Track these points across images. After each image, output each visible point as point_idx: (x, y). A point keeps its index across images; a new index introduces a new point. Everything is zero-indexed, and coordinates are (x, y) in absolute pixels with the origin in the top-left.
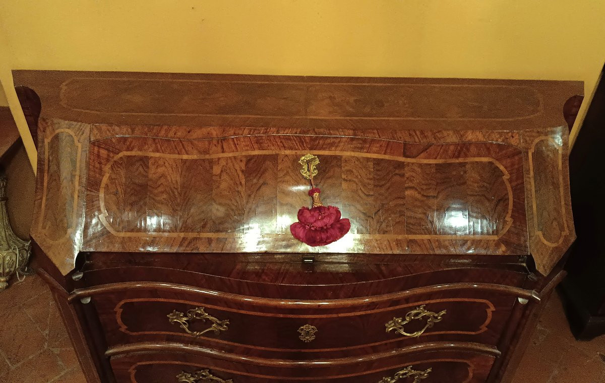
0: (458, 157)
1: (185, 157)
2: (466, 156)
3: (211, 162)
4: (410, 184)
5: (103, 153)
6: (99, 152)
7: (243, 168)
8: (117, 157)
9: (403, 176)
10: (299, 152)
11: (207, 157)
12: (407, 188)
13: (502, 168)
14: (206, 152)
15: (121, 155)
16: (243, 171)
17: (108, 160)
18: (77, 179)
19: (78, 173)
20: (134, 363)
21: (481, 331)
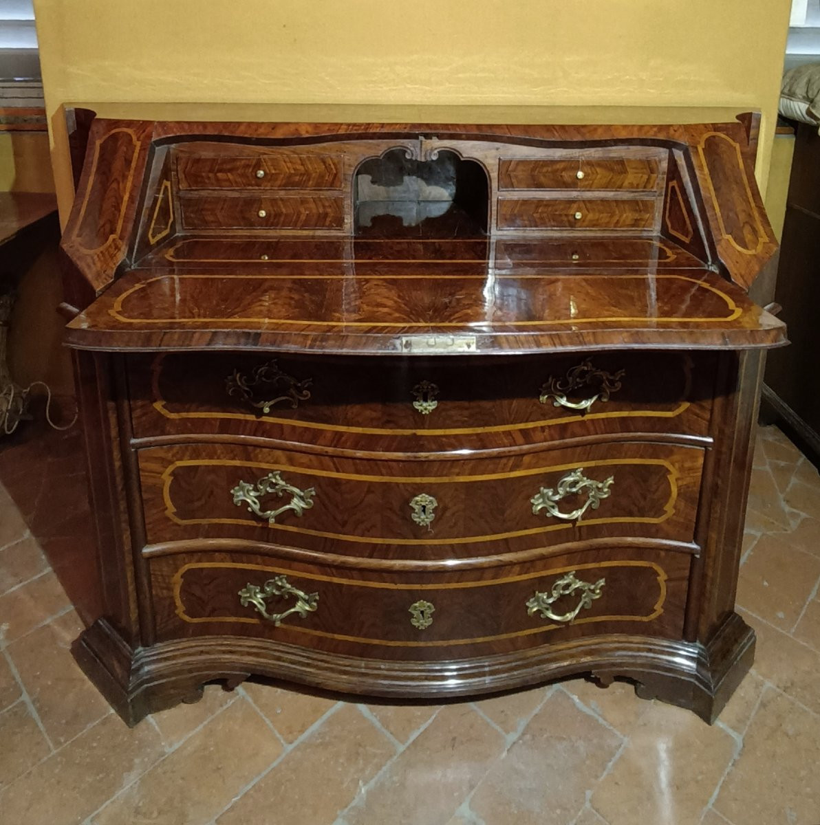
18: (130, 178)
19: (132, 172)
20: (171, 462)
21: (681, 409)
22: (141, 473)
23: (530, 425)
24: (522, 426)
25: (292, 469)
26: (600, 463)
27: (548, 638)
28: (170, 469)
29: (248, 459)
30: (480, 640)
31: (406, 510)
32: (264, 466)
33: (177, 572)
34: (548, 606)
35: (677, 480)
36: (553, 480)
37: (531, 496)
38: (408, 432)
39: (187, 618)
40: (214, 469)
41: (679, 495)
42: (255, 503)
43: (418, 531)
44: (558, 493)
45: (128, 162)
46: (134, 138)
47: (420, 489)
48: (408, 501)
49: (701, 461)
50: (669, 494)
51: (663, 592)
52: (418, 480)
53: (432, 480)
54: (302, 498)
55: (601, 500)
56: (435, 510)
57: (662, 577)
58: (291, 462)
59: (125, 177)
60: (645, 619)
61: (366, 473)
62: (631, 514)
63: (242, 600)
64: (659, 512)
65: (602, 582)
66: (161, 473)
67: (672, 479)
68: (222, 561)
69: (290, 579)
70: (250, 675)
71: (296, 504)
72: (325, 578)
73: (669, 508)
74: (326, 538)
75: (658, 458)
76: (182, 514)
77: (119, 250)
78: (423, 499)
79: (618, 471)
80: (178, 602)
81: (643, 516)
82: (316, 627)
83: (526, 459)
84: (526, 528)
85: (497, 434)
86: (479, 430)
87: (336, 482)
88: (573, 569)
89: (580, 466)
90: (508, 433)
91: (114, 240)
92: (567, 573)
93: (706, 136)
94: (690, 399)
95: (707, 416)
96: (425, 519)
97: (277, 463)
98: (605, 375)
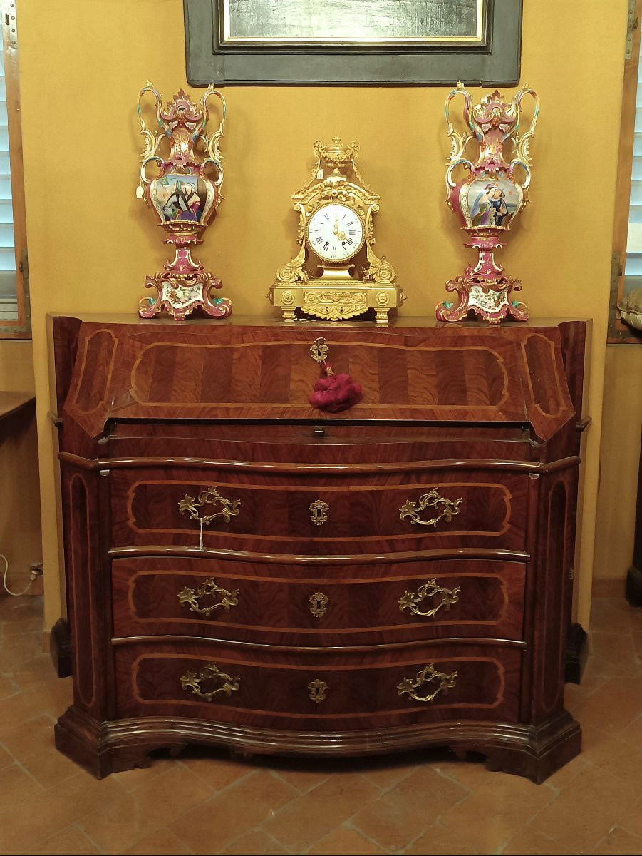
0: (455, 346)
1: (209, 346)
2: (462, 345)
3: (232, 350)
4: (412, 366)
5: (137, 344)
6: (133, 343)
7: (260, 354)
8: (149, 347)
9: (405, 359)
10: (310, 343)
11: (229, 346)
12: (409, 369)
13: (496, 354)
14: (229, 343)
15: (152, 345)
16: (259, 356)
17: (141, 349)
18: (112, 364)
19: (113, 359)
20: (135, 572)
21: (505, 530)
22: (113, 579)
23: (394, 537)
24: (388, 538)
25: (223, 575)
26: (450, 575)
27: (415, 719)
28: (133, 578)
29: (191, 570)
30: (362, 715)
31: (306, 604)
32: (202, 574)
33: (135, 660)
34: (413, 690)
35: (507, 589)
36: (414, 586)
37: (398, 598)
38: (307, 539)
39: (140, 700)
40: (163, 578)
41: (509, 602)
42: (195, 604)
43: (314, 622)
44: (419, 597)
45: (110, 352)
46: (113, 336)
47: (316, 588)
48: (307, 598)
49: (524, 573)
50: (502, 601)
51: (503, 683)
52: (314, 581)
53: (325, 581)
54: (230, 598)
55: (451, 604)
56: (327, 605)
57: (501, 670)
58: (223, 570)
59: (108, 363)
60: (490, 706)
61: (277, 576)
62: (476, 619)
63: (183, 685)
64: (495, 616)
65: (455, 674)
66: (127, 580)
67: (504, 588)
68: (169, 652)
69: (218, 665)
70: (186, 744)
71: (226, 603)
72: (246, 663)
73: (503, 612)
74: (247, 630)
75: (493, 572)
76: (143, 613)
77: (107, 411)
78: (318, 596)
79: (464, 583)
80: (135, 686)
81: (484, 619)
82: (238, 705)
83: (395, 567)
84: (395, 624)
85: (369, 542)
86: (358, 539)
87: (255, 584)
88: (432, 661)
89: (435, 577)
90: (378, 542)
91: (103, 405)
92: (428, 665)
93: (529, 336)
94: (510, 523)
95: (523, 534)
96: (319, 613)
97: (212, 570)
98: (448, 502)
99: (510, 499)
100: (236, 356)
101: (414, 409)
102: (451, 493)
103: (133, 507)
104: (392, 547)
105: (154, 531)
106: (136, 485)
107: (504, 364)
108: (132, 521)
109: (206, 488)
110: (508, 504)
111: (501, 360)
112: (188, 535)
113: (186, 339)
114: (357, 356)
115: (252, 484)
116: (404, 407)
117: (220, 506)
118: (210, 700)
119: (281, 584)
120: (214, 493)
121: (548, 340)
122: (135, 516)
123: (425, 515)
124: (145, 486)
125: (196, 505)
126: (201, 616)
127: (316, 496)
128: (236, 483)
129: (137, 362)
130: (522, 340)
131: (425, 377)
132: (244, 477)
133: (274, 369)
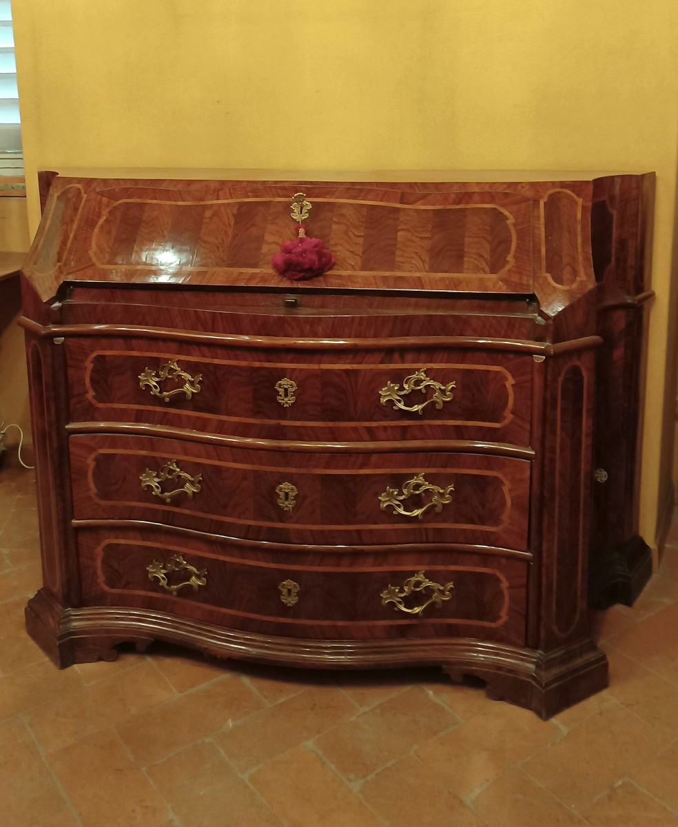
0: (458, 204)
1: (180, 203)
2: (467, 203)
3: (205, 207)
4: (404, 227)
5: (105, 200)
6: (101, 199)
7: (235, 212)
8: (116, 204)
9: (398, 219)
11: (202, 203)
12: (400, 230)
13: (506, 213)
14: (202, 200)
15: (120, 202)
16: (234, 215)
17: (107, 206)
18: (76, 222)
19: (78, 217)
20: (94, 449)
21: (506, 422)
22: (71, 457)
23: (374, 424)
24: (367, 424)
25: (186, 458)
26: (442, 470)
27: (402, 632)
28: (93, 456)
29: (153, 450)
30: (341, 623)
31: (273, 495)
32: (165, 455)
33: (99, 545)
34: (399, 600)
35: (510, 491)
36: (398, 481)
37: (378, 494)
38: (273, 422)
39: (106, 588)
40: (126, 458)
41: (512, 504)
42: (157, 488)
43: (282, 515)
44: (403, 494)
46: (83, 191)
47: (284, 477)
48: (274, 488)
49: (528, 473)
50: (504, 504)
51: (507, 599)
52: (282, 469)
53: (293, 470)
54: (192, 483)
55: (444, 505)
56: (296, 497)
57: (505, 584)
58: (186, 452)
60: (493, 625)
61: (241, 462)
62: (472, 522)
63: (150, 575)
64: (496, 521)
65: (450, 585)
66: (87, 459)
67: (506, 489)
68: (135, 539)
69: (184, 556)
70: (153, 640)
71: (189, 489)
72: (213, 556)
73: (505, 517)
74: (212, 520)
75: (491, 469)
76: (104, 495)
77: (63, 273)
78: (286, 486)
79: (459, 481)
80: (100, 572)
81: (483, 524)
82: (205, 601)
83: (374, 458)
84: (376, 523)
85: (345, 429)
86: (331, 424)
87: (218, 469)
88: (423, 568)
89: (423, 472)
90: (355, 429)
91: (60, 266)
92: (417, 572)
93: (551, 192)
94: (512, 413)
95: (528, 427)
96: (288, 505)
97: (174, 452)
98: (438, 385)
99: (513, 385)
100: (208, 214)
101: (399, 277)
102: (442, 377)
103: (92, 380)
104: (372, 435)
105: (115, 406)
106: (94, 355)
107: (515, 225)
108: (91, 395)
109: (166, 360)
110: (510, 391)
111: (511, 221)
112: (150, 411)
113: (157, 195)
114: (343, 215)
115: (214, 358)
116: (387, 274)
117: (182, 382)
118: (175, 593)
119: (245, 471)
120: (175, 366)
121: (575, 196)
122: (95, 390)
123: (409, 399)
124: (103, 357)
125: (157, 379)
126: (163, 501)
127: (282, 374)
128: (198, 356)
129: (101, 221)
130: (542, 197)
131: (417, 240)
132: (205, 350)
133: (248, 228)
